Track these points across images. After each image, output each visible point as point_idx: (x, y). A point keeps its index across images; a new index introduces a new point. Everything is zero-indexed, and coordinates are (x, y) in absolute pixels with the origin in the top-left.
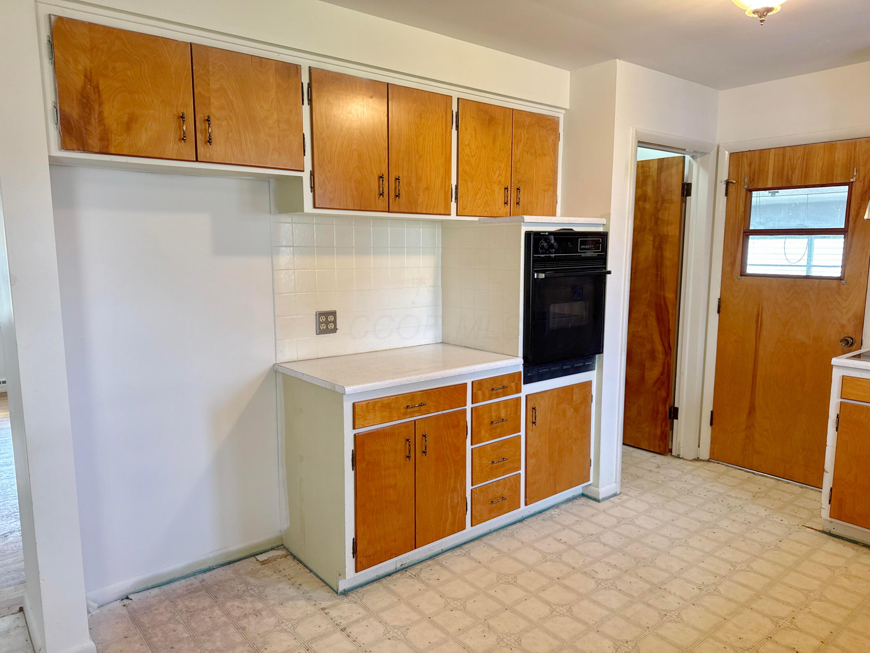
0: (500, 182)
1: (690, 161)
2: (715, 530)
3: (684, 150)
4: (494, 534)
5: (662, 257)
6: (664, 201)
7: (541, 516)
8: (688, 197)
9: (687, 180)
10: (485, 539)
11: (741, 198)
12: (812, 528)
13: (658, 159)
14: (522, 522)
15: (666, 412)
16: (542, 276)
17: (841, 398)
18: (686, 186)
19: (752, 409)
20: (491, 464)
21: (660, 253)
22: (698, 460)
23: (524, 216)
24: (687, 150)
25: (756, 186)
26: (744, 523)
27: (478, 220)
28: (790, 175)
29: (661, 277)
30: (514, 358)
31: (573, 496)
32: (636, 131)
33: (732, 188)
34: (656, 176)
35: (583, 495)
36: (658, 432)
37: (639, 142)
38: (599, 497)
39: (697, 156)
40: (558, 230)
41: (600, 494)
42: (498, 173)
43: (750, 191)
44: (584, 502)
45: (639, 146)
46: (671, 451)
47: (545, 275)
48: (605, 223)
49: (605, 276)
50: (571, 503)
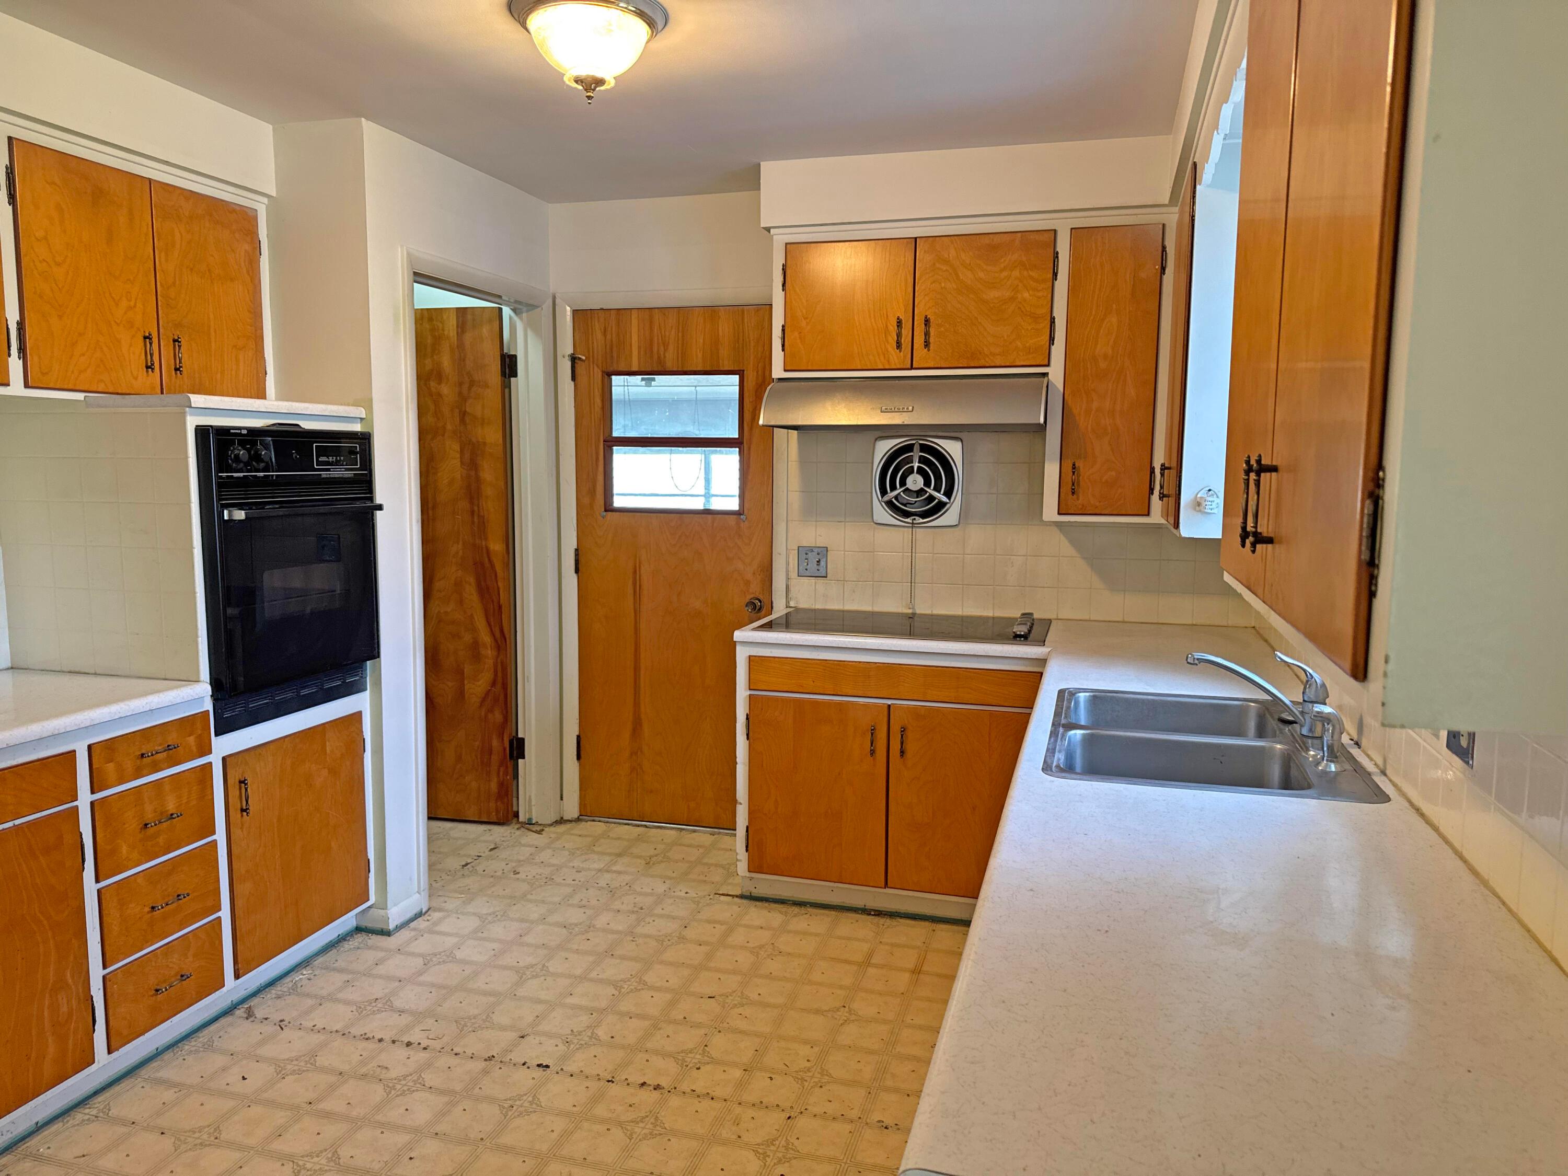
0: (131, 324)
1: (510, 318)
2: (589, 935)
3: (500, 297)
4: (168, 1056)
5: (478, 479)
6: (472, 383)
7: (274, 991)
8: (513, 379)
9: (509, 349)
10: (144, 1072)
11: (596, 384)
12: (728, 895)
13: (458, 309)
14: (231, 1015)
15: (505, 749)
16: (240, 515)
17: (750, 689)
18: (507, 360)
19: (637, 725)
20: (148, 912)
21: (473, 473)
22: (561, 821)
23: (191, 396)
24: (503, 298)
25: (615, 368)
26: (633, 912)
27: (83, 399)
28: (662, 353)
29: (479, 516)
30: (190, 685)
31: (339, 935)
32: (408, 254)
33: (580, 369)
34: (456, 338)
35: (359, 930)
36: (494, 786)
37: (415, 274)
38: (389, 926)
39: (520, 309)
40: (267, 426)
41: (390, 920)
42: (124, 304)
43: (610, 374)
44: (360, 943)
45: (416, 282)
46: (516, 815)
47: (246, 513)
48: (364, 416)
49: (373, 515)
50: (334, 951)
